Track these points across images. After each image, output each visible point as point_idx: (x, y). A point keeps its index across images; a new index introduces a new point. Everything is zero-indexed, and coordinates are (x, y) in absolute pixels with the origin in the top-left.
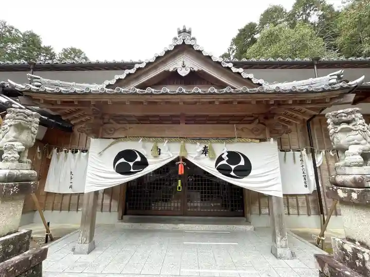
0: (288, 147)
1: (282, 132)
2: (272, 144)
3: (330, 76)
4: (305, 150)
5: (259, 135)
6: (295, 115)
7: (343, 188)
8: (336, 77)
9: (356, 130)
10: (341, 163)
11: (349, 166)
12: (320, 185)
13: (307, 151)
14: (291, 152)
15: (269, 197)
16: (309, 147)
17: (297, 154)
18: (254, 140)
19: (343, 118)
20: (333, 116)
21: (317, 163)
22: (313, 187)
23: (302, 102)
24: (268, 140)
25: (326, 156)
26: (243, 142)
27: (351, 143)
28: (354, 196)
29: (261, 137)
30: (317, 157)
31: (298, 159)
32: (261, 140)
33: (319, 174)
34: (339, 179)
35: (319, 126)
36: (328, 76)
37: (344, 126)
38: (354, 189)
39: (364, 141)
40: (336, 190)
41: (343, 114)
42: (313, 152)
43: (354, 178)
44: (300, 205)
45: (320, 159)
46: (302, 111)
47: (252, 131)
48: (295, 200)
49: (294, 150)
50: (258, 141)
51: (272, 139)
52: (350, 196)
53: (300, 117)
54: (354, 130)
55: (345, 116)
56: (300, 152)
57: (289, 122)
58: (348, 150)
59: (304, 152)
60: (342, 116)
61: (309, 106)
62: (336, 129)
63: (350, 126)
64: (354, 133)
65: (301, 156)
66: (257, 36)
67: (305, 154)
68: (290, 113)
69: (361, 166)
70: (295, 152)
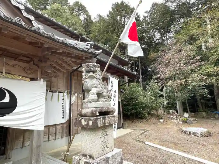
0: (56, 89)
1: (52, 75)
2: (42, 84)
3: (87, 43)
4: (66, 92)
5: (31, 74)
6: (64, 65)
7: (85, 118)
8: (90, 45)
9: (97, 78)
10: (86, 100)
11: (90, 102)
12: (72, 116)
13: (67, 93)
14: (57, 93)
15: (31, 131)
16: (69, 90)
17: (61, 94)
18: (24, 78)
19: (92, 68)
20: (86, 66)
21: (72, 101)
22: (67, 117)
23: (69, 55)
24: (38, 80)
25: (77, 97)
26: (12, 78)
27: (93, 86)
28: (91, 123)
29: (33, 76)
30: (73, 97)
31: (61, 98)
32: (32, 80)
33: (72, 109)
34: (84, 111)
35: (76, 77)
36: (86, 43)
37: (91, 74)
38: (91, 118)
39: (99, 86)
40: (81, 120)
41: (92, 66)
42: (70, 93)
43: (92, 110)
44: (58, 131)
45: (74, 98)
46: (68, 63)
47: (24, 69)
48: (54, 129)
49: (59, 92)
50: (29, 80)
51: (42, 80)
52: (88, 124)
53: (67, 67)
54: (96, 78)
55: (93, 68)
56: (63, 94)
57: (58, 70)
58: (91, 91)
59: (65, 94)
60: (91, 67)
61: (73, 60)
62: (87, 76)
63: (94, 75)
64: (95, 79)
65: (63, 96)
66: (48, 7)
67: (66, 95)
68: (60, 62)
69: (96, 102)
70: (60, 93)
